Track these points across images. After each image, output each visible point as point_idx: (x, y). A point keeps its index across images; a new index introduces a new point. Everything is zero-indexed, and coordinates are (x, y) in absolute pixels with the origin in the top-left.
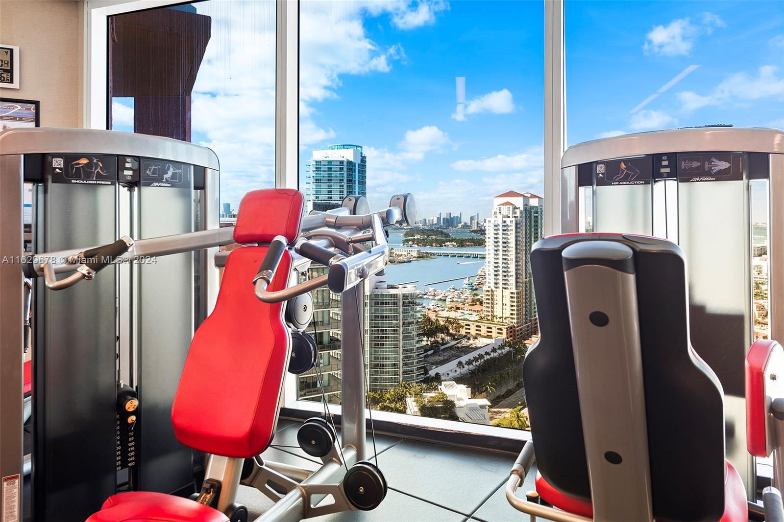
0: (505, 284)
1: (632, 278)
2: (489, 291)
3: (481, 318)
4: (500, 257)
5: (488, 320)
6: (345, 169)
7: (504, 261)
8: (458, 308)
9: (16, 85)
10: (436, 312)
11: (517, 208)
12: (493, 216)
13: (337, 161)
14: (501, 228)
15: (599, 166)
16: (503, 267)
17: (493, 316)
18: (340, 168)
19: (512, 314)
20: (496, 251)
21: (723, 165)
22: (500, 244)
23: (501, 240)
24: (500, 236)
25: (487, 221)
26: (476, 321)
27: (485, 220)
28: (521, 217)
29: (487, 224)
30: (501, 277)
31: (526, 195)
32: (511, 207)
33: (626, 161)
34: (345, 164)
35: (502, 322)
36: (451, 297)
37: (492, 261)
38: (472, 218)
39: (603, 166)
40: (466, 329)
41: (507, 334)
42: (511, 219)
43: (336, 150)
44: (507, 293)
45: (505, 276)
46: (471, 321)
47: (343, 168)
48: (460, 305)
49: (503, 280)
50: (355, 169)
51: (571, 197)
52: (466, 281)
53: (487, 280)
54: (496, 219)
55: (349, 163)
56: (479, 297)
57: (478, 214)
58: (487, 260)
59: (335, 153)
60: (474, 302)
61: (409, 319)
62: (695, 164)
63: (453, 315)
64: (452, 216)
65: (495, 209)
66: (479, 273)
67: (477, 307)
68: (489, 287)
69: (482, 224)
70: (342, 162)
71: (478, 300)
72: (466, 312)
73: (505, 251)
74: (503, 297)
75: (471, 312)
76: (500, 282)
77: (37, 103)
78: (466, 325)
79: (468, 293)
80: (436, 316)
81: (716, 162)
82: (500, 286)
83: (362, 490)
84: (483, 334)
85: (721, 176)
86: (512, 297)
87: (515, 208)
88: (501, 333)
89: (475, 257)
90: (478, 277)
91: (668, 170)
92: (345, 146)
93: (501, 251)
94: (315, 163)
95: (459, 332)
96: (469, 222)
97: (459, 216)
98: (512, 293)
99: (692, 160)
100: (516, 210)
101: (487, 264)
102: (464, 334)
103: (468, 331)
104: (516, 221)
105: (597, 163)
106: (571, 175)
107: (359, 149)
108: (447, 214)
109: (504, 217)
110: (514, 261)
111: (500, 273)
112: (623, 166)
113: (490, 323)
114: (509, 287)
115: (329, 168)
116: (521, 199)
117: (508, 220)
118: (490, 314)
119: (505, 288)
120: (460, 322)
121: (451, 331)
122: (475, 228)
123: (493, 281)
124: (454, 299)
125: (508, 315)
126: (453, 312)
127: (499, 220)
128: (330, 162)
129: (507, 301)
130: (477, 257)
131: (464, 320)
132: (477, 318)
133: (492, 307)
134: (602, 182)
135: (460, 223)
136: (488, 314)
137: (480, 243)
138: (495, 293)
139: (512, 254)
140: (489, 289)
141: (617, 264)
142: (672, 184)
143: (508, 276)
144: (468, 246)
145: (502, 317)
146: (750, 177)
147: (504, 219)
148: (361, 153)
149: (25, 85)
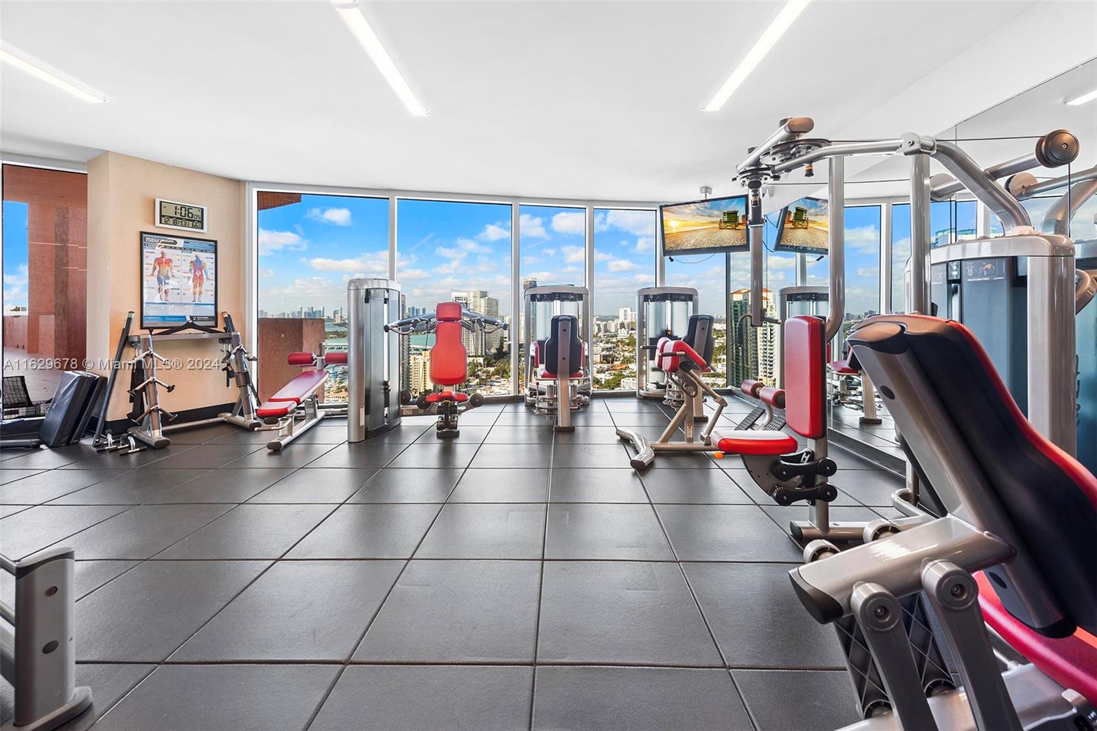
9: (205, 230)
38: (335, 313)
57: (341, 309)
64: (314, 310)
71: (342, 387)
77: (216, 242)
97: (322, 310)
108: (308, 308)
122: (338, 321)
134: (538, 301)
135: (323, 316)
141: (569, 320)
142: (558, 302)
144: (331, 338)
149: (209, 231)
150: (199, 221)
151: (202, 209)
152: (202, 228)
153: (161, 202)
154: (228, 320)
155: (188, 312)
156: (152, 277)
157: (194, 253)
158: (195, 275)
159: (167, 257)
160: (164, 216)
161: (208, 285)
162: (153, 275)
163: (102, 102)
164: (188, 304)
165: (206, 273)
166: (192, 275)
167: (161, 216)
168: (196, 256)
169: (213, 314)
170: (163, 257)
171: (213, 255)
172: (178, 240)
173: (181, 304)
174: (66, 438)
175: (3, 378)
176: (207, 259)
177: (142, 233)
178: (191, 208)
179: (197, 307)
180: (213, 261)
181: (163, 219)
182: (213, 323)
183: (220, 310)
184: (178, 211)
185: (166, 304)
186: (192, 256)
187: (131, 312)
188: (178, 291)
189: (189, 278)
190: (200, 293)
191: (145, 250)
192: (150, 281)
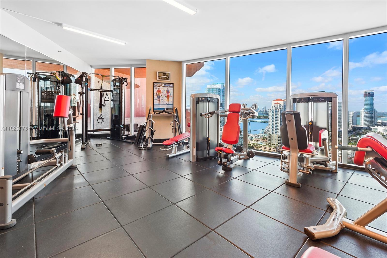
0: (276, 133)
1: (294, 116)
2: (270, 135)
3: (267, 144)
4: (274, 122)
5: (269, 145)
6: (218, 91)
7: (276, 124)
8: (258, 140)
10: (249, 141)
11: (281, 105)
12: (272, 108)
13: (215, 88)
14: (274, 112)
15: (297, 99)
16: (275, 126)
17: (271, 144)
18: (216, 91)
19: (278, 144)
20: (273, 120)
21: (323, 99)
22: (274, 118)
23: (274, 116)
24: (274, 115)
25: (269, 110)
26: (265, 145)
27: (268, 109)
28: (283, 108)
29: (269, 111)
30: (274, 130)
31: (284, 100)
32: (279, 104)
33: (303, 98)
34: (218, 89)
35: (275, 146)
36: (255, 136)
37: (271, 124)
38: (263, 108)
39: (298, 99)
40: (261, 148)
41: (277, 150)
42: (279, 109)
43: (215, 85)
44: (277, 136)
45: (276, 130)
46: (263, 145)
47: (217, 91)
48: (258, 139)
49: (275, 131)
50: (221, 91)
51: (292, 104)
52: (261, 131)
53: (269, 131)
54: (273, 109)
55: (219, 89)
56: (266, 137)
57: (266, 107)
58: (269, 124)
59: (215, 86)
60: (264, 139)
61: (240, 143)
62: (317, 99)
63: (256, 143)
65: (273, 105)
66: (266, 128)
67: (265, 140)
68: (270, 133)
69: (267, 110)
70: (217, 89)
71: (265, 138)
72: (261, 142)
73: (276, 121)
74: (275, 137)
75: (263, 142)
76: (274, 131)
77: (173, 84)
78: (261, 146)
79: (261, 135)
80: (250, 143)
81: (321, 99)
82: (274, 133)
83: (250, 154)
84: (267, 150)
85: (322, 102)
86: (279, 137)
87: (280, 105)
88: (274, 150)
89: (264, 123)
90: (265, 130)
91: (311, 100)
92: (218, 83)
93: (275, 120)
94: (208, 89)
95: (258, 149)
96: (262, 110)
98: (279, 136)
99: (316, 98)
100: (281, 106)
101: (269, 125)
102: (260, 150)
103: (261, 149)
104: (281, 110)
105: (297, 98)
106: (292, 100)
107: (223, 84)
109: (276, 108)
110: (280, 124)
111: (274, 128)
112: (302, 99)
113: (270, 146)
114: (278, 134)
115: (212, 91)
116: (283, 101)
117: (277, 110)
118: (270, 143)
119: (276, 134)
120: (258, 145)
121: (255, 148)
122: (264, 112)
123: (271, 131)
124: (256, 137)
125: (277, 144)
126: (256, 142)
127: (274, 109)
128: (213, 89)
129: (277, 138)
130: (265, 123)
131: (260, 145)
132: (265, 144)
133: (271, 141)
134: (298, 102)
135: (259, 110)
136: (269, 143)
137: (267, 117)
138: (272, 136)
139: (279, 122)
140: (270, 134)
141: (292, 114)
142: (312, 102)
143: (277, 130)
144: (262, 118)
145: (275, 144)
146: (328, 102)
147: (276, 109)
148: (223, 86)
149: (171, 80)
150: (168, 77)
151: (169, 73)
152: (169, 80)
153: (158, 72)
154: (176, 110)
155: (165, 107)
156: (156, 96)
157: (167, 88)
158: (167, 95)
159: (160, 90)
160: (159, 77)
161: (171, 98)
162: (156, 95)
163: (125, 44)
164: (165, 104)
165: (170, 94)
166: (166, 95)
167: (158, 77)
168: (168, 89)
169: (172, 108)
170: (159, 90)
171: (172, 88)
172: (163, 84)
173: (163, 104)
174: (137, 142)
175: (134, 124)
176: (170, 89)
177: (154, 83)
178: (166, 73)
179: (168, 105)
180: (172, 90)
181: (159, 78)
182: (172, 111)
183: (174, 107)
184: (163, 75)
185: (159, 104)
186: (166, 89)
187: (151, 107)
188: (163, 100)
189: (166, 96)
190: (169, 101)
191: (154, 88)
192: (156, 97)
